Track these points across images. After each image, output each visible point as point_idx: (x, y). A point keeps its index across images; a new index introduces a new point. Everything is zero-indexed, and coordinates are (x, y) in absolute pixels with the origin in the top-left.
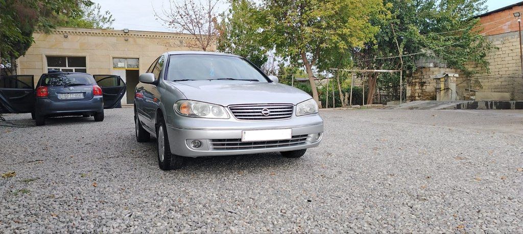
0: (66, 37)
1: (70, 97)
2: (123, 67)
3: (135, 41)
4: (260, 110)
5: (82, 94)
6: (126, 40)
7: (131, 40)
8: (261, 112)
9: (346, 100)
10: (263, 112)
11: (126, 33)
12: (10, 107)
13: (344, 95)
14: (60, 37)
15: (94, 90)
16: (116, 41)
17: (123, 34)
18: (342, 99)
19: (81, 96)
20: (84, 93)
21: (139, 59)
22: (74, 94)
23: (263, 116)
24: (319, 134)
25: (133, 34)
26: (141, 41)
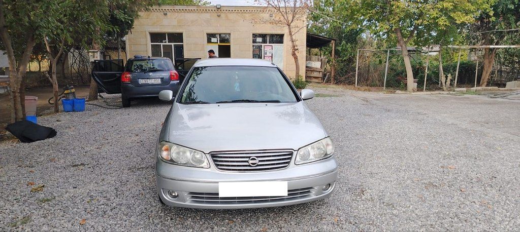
0: (165, 14)
1: (150, 82)
2: (215, 43)
3: (227, 16)
4: (247, 159)
5: (160, 80)
6: (219, 16)
7: (223, 15)
8: (247, 161)
9: (448, 82)
10: (251, 162)
11: (218, 8)
12: (104, 88)
13: (447, 77)
14: (160, 15)
15: (171, 75)
16: (209, 18)
17: (215, 9)
18: (443, 81)
19: (159, 81)
20: (162, 79)
21: (230, 34)
22: (153, 80)
23: (249, 166)
24: (330, 185)
25: (225, 9)
26: (232, 16)
